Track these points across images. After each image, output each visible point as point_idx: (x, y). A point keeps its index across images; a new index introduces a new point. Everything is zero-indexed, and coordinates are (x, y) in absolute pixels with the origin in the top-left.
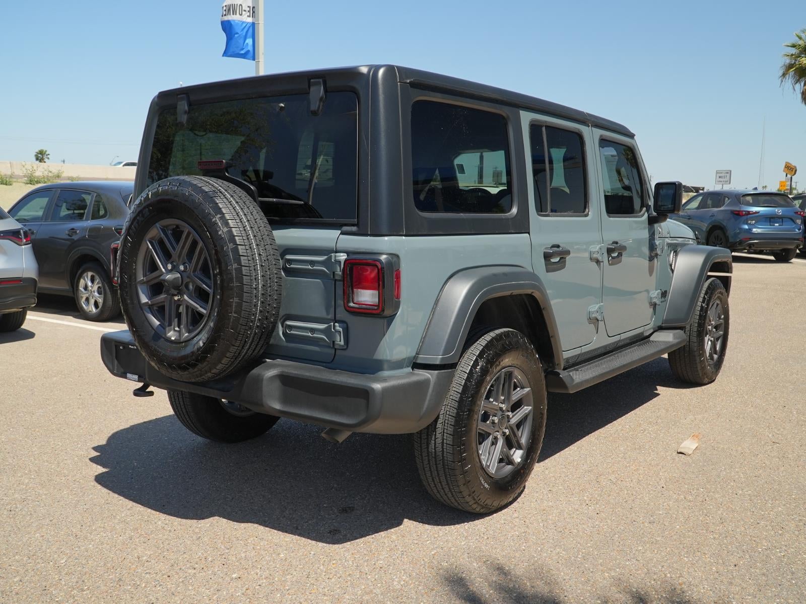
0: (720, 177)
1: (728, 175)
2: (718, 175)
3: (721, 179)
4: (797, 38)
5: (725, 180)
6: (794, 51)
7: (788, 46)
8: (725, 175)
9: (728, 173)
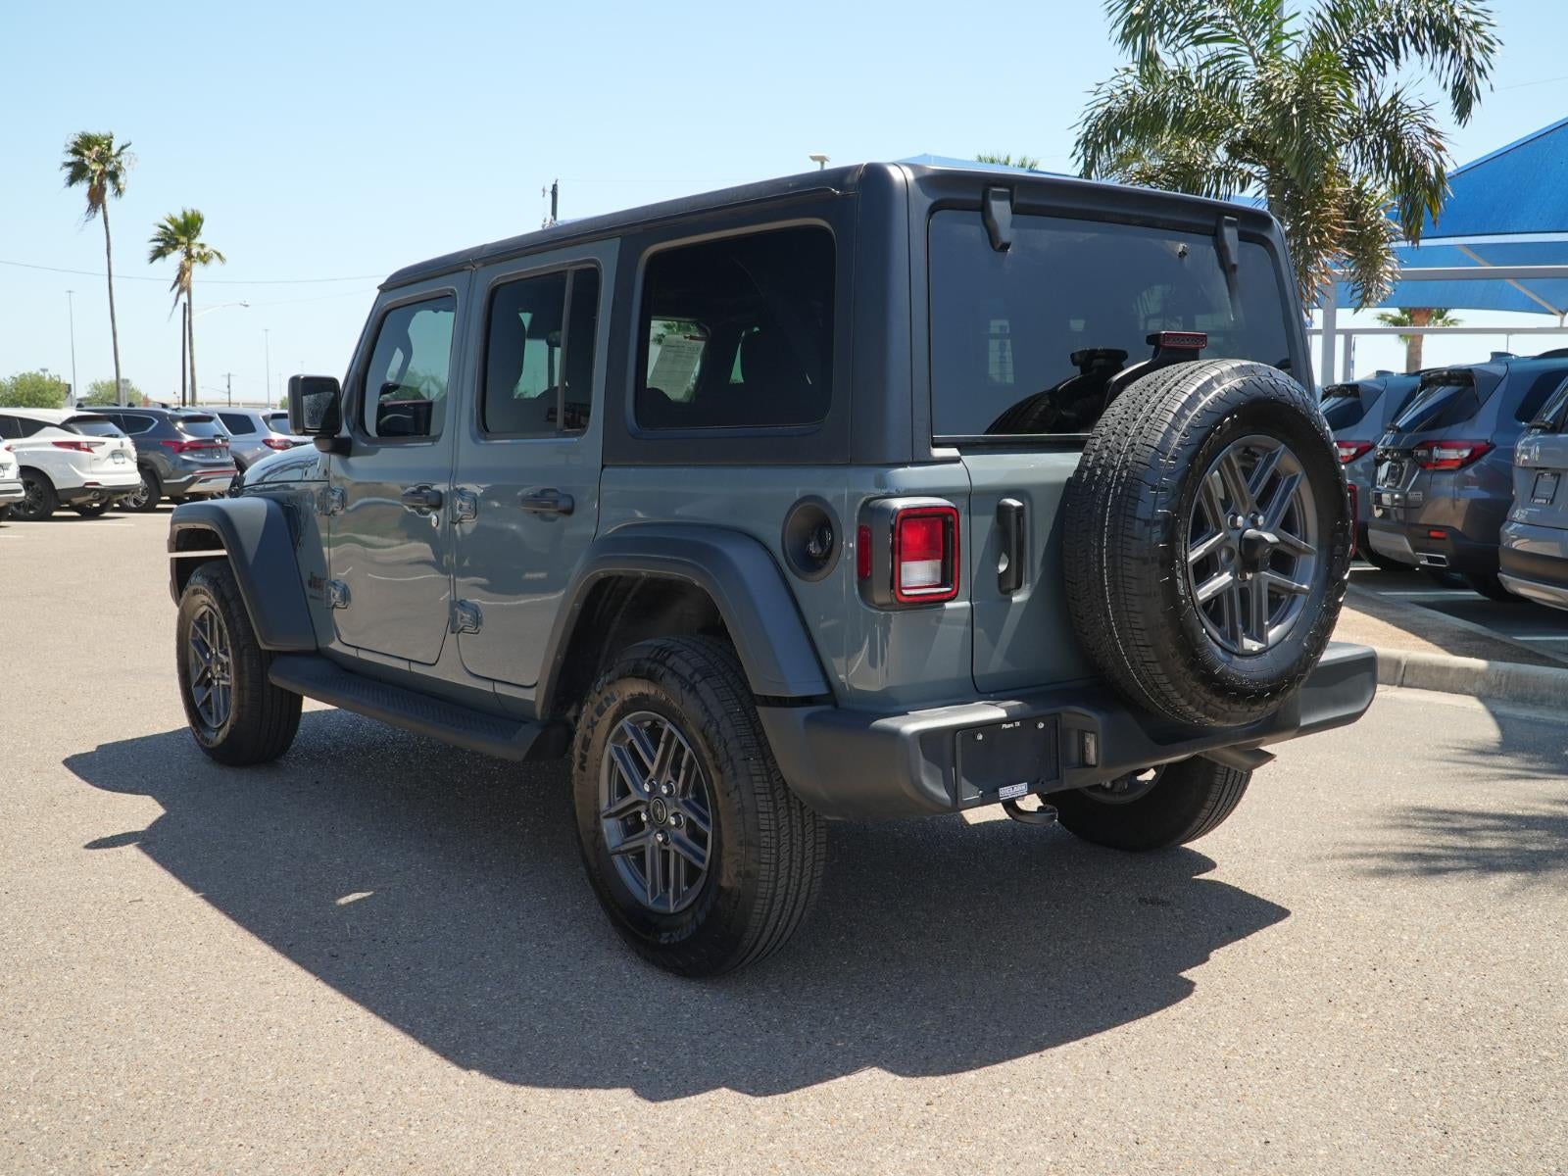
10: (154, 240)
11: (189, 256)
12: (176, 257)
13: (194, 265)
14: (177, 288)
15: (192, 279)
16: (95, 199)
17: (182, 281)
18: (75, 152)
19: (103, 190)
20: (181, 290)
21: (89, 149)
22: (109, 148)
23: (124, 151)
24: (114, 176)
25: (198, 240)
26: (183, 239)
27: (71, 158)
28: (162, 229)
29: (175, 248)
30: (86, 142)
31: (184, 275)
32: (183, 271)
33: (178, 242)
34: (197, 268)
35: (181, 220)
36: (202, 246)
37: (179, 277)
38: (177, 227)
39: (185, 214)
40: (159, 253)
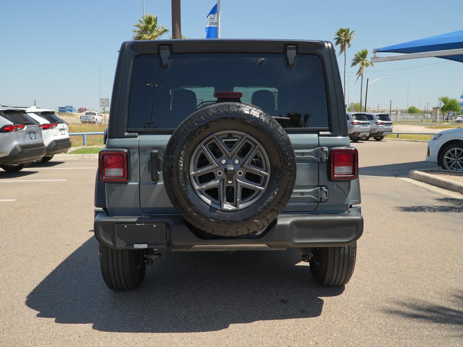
0: (102, 103)
1: (107, 101)
2: (101, 101)
3: (103, 104)
4: (139, 22)
5: (106, 104)
6: (138, 29)
7: (135, 26)
8: (105, 101)
9: (107, 100)
10: (353, 60)
11: (363, 64)
12: (359, 65)
13: (364, 66)
14: (358, 75)
15: (363, 71)
16: (343, 48)
17: (360, 72)
18: (338, 34)
19: (345, 45)
20: (360, 75)
21: (342, 33)
22: (348, 33)
23: (353, 33)
24: (348, 41)
25: (366, 59)
26: (362, 59)
27: (337, 37)
28: (355, 56)
29: (359, 62)
30: (342, 31)
31: (361, 70)
32: (361, 69)
33: (360, 60)
34: (365, 68)
35: (361, 53)
36: (366, 61)
37: (359, 71)
38: (360, 55)
39: (363, 51)
40: (354, 64)
